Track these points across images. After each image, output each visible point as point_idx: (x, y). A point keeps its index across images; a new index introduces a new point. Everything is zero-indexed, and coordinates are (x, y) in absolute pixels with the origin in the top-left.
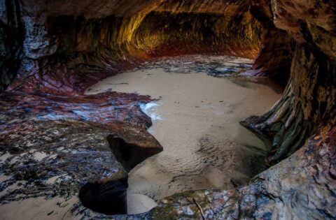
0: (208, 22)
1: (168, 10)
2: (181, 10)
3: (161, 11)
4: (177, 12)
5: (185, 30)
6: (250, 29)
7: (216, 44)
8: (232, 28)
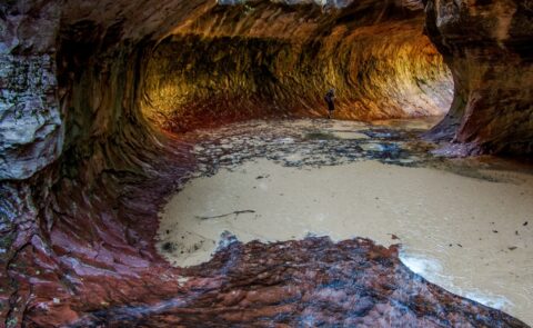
0: (263, 56)
1: (197, 32)
3: (184, 34)
5: (223, 72)
6: (331, 67)
7: (280, 97)
8: (303, 66)
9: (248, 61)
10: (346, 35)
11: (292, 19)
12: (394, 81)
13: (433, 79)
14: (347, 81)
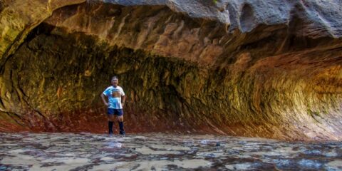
0: (171, 76)
2: (119, 41)
4: (112, 44)
6: (236, 95)
7: (186, 116)
8: (210, 90)
9: (155, 79)
10: (250, 64)
11: (196, 38)
12: (292, 110)
13: (324, 112)
14: (251, 108)
